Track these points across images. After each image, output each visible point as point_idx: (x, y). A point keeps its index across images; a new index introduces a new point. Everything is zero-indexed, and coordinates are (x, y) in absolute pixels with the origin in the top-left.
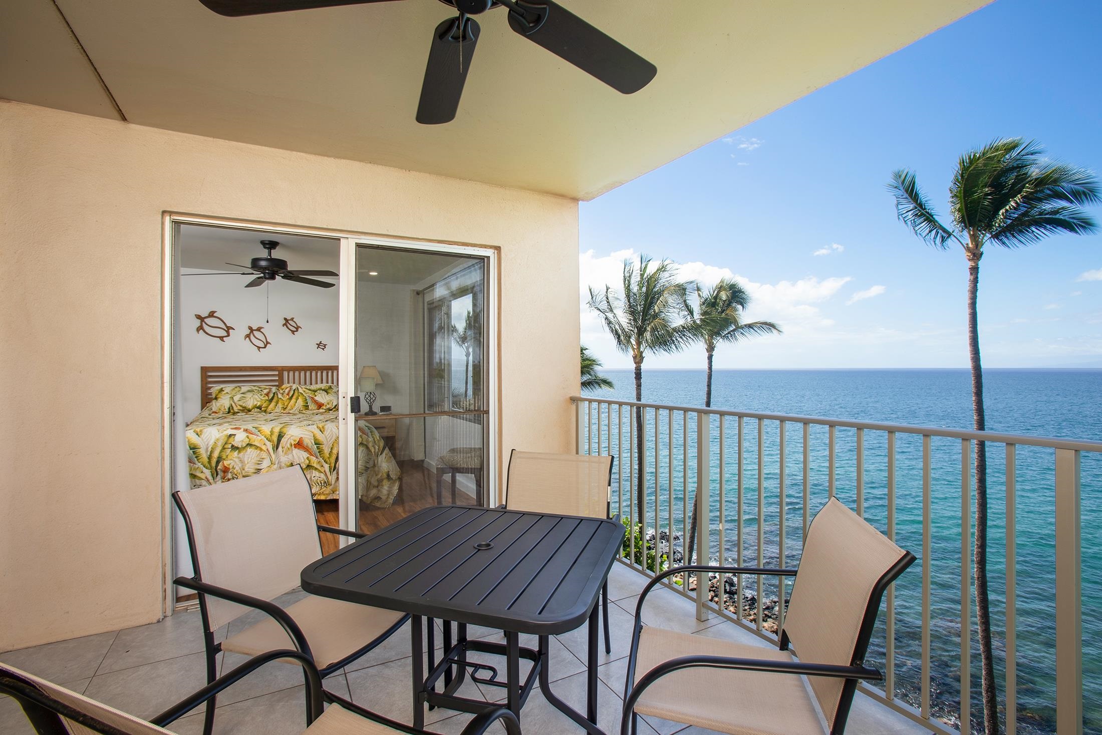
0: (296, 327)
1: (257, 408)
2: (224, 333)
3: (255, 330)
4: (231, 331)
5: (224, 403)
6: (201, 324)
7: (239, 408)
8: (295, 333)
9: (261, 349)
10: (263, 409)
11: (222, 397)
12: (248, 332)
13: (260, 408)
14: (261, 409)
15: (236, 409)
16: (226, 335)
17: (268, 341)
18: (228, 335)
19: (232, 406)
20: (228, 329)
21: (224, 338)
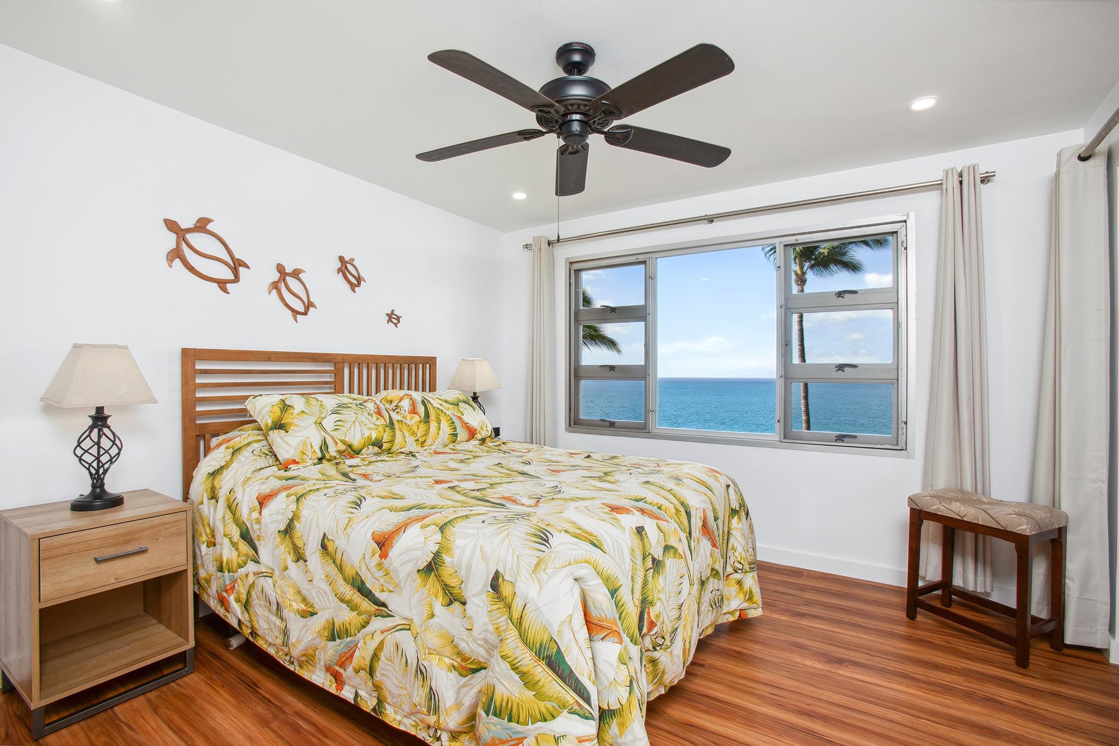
0: (357, 276)
1: (373, 445)
2: (228, 274)
3: (289, 275)
4: (242, 270)
5: (307, 437)
6: (178, 244)
7: (342, 447)
8: (356, 289)
9: (298, 316)
10: (385, 446)
11: (295, 421)
12: (276, 276)
13: (378, 444)
14: (380, 447)
15: (335, 449)
16: (232, 277)
17: (312, 300)
18: (237, 279)
19: (325, 443)
20: (237, 265)
21: (228, 285)
